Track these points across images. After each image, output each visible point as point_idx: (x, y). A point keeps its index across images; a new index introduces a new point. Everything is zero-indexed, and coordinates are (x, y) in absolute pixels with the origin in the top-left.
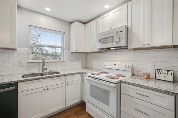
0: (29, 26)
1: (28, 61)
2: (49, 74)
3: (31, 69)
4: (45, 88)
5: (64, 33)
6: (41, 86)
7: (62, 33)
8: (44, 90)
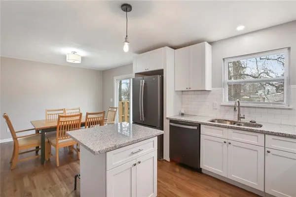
0: (224, 59)
1: (222, 104)
2: (246, 124)
3: (225, 114)
4: (226, 141)
5: (289, 49)
6: (221, 136)
7: (286, 50)
8: (225, 142)
